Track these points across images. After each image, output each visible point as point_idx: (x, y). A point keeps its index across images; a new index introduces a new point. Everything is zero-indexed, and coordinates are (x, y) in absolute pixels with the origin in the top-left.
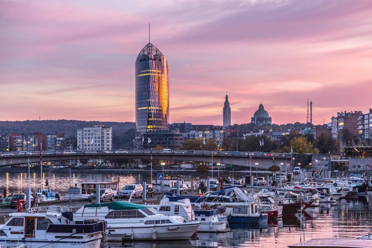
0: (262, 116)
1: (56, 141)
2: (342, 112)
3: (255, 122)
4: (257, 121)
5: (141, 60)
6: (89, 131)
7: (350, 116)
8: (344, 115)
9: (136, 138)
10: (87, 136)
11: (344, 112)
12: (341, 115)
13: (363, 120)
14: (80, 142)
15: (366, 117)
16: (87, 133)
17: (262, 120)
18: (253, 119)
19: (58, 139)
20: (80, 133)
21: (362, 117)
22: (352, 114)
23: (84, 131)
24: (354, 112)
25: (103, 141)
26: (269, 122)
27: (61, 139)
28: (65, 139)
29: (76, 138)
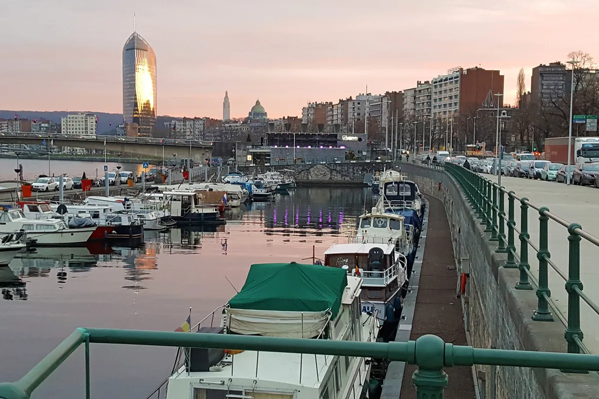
0: (258, 111)
1: (40, 128)
2: (313, 103)
3: (252, 117)
4: (254, 116)
5: (127, 50)
6: (73, 118)
7: (320, 106)
8: (314, 106)
9: (120, 126)
10: (71, 123)
11: (315, 103)
12: (312, 105)
13: (332, 110)
14: (64, 128)
15: (335, 108)
16: (71, 119)
17: (258, 114)
18: (250, 114)
19: (43, 125)
20: (65, 120)
21: (331, 107)
22: (323, 105)
23: (68, 118)
24: (325, 103)
25: (86, 128)
26: (265, 117)
27: (47, 125)
28: (50, 126)
29: (61, 125)
